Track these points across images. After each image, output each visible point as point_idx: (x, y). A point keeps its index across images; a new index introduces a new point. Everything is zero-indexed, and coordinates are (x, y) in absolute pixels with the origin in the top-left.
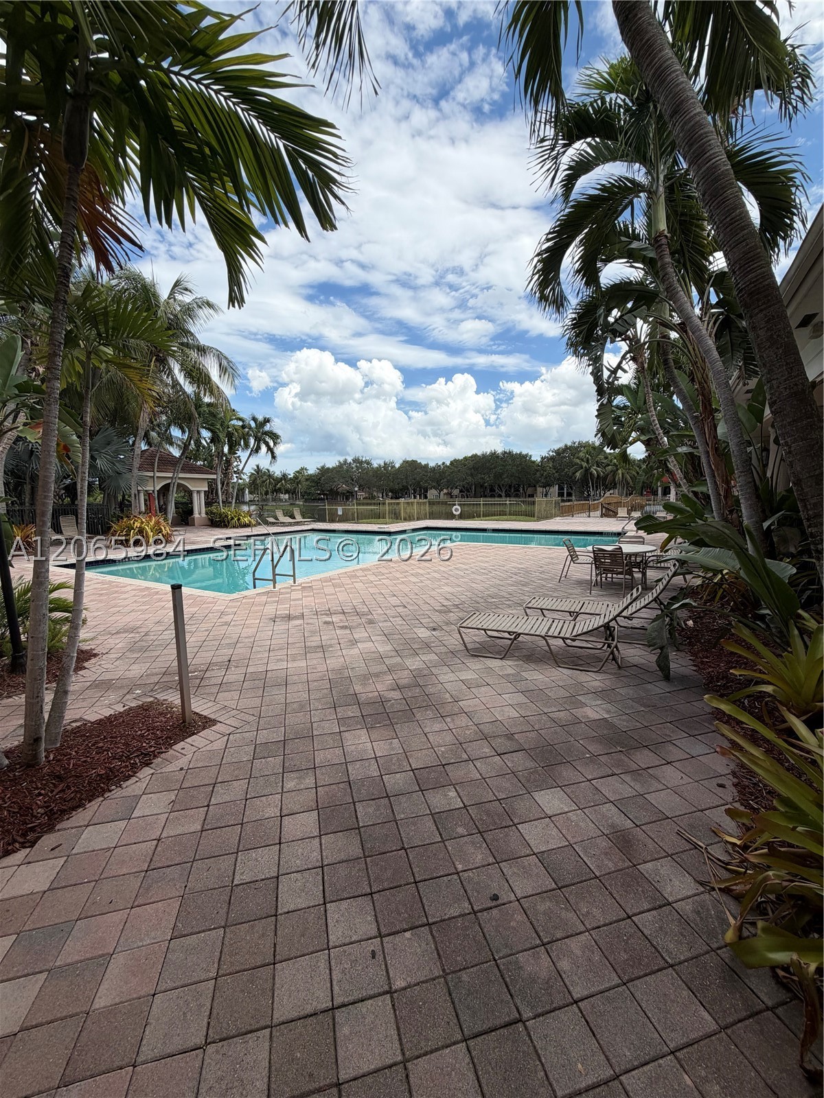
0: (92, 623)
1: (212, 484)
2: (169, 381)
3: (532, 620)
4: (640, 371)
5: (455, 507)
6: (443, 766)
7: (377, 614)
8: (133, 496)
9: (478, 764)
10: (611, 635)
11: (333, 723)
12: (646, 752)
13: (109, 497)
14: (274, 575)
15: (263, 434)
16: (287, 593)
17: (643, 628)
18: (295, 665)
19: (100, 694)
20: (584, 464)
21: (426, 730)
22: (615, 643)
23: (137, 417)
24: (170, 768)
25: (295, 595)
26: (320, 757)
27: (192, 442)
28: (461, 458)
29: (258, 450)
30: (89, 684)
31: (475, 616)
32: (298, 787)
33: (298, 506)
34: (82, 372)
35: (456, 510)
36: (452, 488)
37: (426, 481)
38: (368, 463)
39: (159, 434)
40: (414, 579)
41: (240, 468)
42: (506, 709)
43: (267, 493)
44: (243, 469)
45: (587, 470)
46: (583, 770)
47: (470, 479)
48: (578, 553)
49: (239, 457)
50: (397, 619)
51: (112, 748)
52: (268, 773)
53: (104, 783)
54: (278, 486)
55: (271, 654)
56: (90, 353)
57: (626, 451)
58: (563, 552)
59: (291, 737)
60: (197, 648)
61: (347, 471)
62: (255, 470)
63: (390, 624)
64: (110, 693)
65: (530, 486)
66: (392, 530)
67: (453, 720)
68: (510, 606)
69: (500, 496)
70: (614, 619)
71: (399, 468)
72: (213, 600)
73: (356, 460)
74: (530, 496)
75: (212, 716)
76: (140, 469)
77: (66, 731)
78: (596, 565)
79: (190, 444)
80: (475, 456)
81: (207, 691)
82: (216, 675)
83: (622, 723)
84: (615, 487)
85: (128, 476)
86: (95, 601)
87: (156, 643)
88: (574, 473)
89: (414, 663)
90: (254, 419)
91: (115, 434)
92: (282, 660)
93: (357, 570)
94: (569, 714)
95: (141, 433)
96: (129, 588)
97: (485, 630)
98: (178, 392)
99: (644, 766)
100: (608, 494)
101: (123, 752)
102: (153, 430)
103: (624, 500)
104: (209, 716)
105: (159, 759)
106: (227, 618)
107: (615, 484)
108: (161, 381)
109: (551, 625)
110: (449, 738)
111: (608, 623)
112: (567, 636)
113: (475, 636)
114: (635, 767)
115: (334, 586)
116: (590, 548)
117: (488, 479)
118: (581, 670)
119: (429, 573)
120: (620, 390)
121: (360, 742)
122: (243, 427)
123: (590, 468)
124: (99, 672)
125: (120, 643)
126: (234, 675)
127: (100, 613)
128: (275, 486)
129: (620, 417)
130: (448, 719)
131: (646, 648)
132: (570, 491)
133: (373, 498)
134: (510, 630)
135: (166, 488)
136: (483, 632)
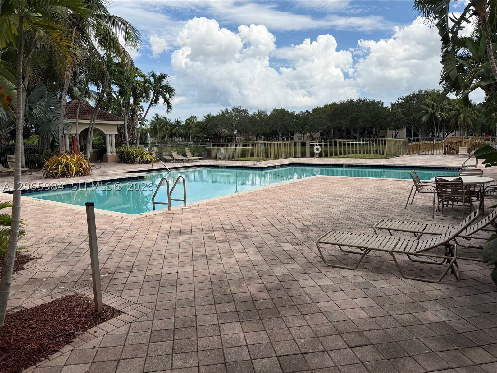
0: (29, 235)
1: (121, 129)
2: (87, 46)
3: (381, 238)
4: (481, 25)
5: (316, 147)
6: (303, 354)
7: (251, 231)
8: (60, 138)
9: (332, 354)
10: (451, 253)
11: (213, 316)
12: (480, 350)
13: (43, 139)
14: (170, 200)
15: (160, 88)
16: (179, 214)
17: (480, 247)
18: (184, 269)
19: (35, 289)
20: (430, 110)
21: (289, 325)
22: (454, 258)
23: (62, 74)
24: (86, 346)
25: (186, 215)
26: (202, 343)
27: (105, 95)
28: (322, 106)
29: (156, 101)
30: (26, 280)
31: (331, 234)
32: (184, 366)
33: (189, 147)
34: (17, 34)
35: (317, 149)
36: (314, 132)
37: (292, 126)
38: (245, 112)
39: (80, 89)
40: (281, 204)
41: (143, 115)
42: (357, 311)
43: (164, 137)
44: (145, 116)
45: (432, 115)
46: (424, 364)
47: (329, 124)
48: (422, 184)
49: (142, 107)
50: (266, 235)
51: (42, 329)
52: (161, 354)
53: (36, 355)
54: (173, 131)
55: (166, 261)
56: (22, 17)
57: (467, 96)
58: (410, 183)
59: (180, 326)
60: (108, 256)
61: (228, 118)
62: (155, 118)
63: (260, 239)
64: (41, 288)
65: (381, 129)
66: (264, 166)
67: (312, 318)
68: (361, 227)
69: (355, 137)
70: (453, 238)
71: (270, 115)
72: (120, 219)
73: (235, 110)
74: (381, 137)
75: (119, 308)
76: (66, 117)
77: (9, 315)
78: (438, 193)
79: (103, 96)
80: (334, 105)
81: (114, 289)
82: (122, 276)
83: (459, 326)
84: (456, 130)
85: (56, 122)
86: (32, 218)
87: (77, 251)
88: (421, 118)
89: (280, 271)
90: (154, 76)
91: (46, 89)
92: (173, 266)
93: (234, 197)
94: (412, 317)
95: (66, 88)
96: (57, 209)
97: (339, 245)
98: (94, 55)
99: (477, 362)
100: (450, 135)
101: (50, 332)
102: (76, 86)
103: (465, 139)
104: (116, 308)
105: (78, 339)
106: (132, 233)
107: (457, 127)
108: (81, 46)
109: (397, 243)
110: (308, 332)
111: (448, 241)
112: (412, 251)
113: (331, 250)
114: (469, 362)
115: (216, 209)
116: (433, 179)
117: (345, 124)
118: (423, 281)
119: (293, 200)
120: (463, 42)
121: (234, 332)
122: (145, 82)
123: (435, 113)
124: (34, 272)
125: (49, 250)
126: (136, 277)
127: (35, 228)
128: (171, 131)
129: (463, 66)
130: (308, 317)
131: (482, 264)
132: (417, 133)
133: (249, 140)
134: (361, 245)
135: (85, 132)
136: (338, 247)
